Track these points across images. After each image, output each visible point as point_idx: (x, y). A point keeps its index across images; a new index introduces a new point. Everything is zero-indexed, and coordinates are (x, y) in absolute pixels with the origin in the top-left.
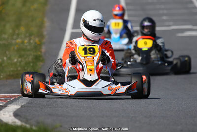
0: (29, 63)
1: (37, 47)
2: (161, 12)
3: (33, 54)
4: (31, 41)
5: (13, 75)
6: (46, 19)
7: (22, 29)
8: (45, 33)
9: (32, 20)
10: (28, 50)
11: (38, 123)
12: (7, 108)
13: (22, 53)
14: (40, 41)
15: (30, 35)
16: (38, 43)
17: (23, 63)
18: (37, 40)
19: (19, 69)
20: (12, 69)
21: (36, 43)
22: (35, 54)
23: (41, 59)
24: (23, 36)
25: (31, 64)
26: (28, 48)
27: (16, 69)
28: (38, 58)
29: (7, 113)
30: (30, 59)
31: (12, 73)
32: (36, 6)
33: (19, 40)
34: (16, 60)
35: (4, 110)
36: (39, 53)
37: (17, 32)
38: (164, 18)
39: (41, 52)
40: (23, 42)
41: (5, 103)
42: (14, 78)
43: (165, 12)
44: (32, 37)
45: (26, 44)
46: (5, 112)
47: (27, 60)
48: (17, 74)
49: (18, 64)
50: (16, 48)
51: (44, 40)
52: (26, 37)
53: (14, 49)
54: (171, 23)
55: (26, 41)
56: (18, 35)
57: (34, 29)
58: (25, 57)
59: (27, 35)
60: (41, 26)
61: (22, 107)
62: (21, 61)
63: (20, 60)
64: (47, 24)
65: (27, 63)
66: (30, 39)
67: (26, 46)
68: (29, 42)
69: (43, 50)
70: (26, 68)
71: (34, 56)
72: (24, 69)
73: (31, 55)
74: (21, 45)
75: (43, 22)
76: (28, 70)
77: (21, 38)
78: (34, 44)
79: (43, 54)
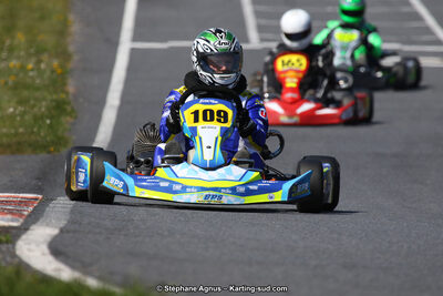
0: (42, 117)
1: (58, 82)
3: (49, 97)
4: (43, 66)
5: (9, 146)
6: (71, 17)
7: (20, 38)
8: (71, 48)
9: (42, 18)
10: (38, 89)
12: (29, 232)
13: (25, 93)
14: (61, 66)
15: (39, 52)
16: (59, 71)
17: (28, 118)
18: (55, 63)
19: (21, 130)
20: (4, 130)
21: (53, 71)
22: (55, 97)
23: (69, 108)
24: (22, 53)
25: (48, 122)
26: (38, 81)
27: (13, 131)
28: (60, 108)
29: (33, 247)
30: (43, 109)
31: (5, 140)
33: (14, 63)
34: (11, 110)
35: (24, 237)
36: (63, 96)
37: (8, 42)
39: (67, 93)
40: (23, 68)
41: (21, 220)
42: (13, 153)
44: (45, 57)
45: (31, 74)
46: (29, 244)
47: (36, 110)
48: (19, 143)
49: (18, 118)
50: (11, 81)
51: (71, 65)
52: (29, 55)
53: (6, 83)
55: (30, 66)
56: (11, 50)
57: (47, 39)
58: (32, 102)
59: (32, 50)
60: (62, 32)
62: (25, 113)
63: (20, 109)
64: (75, 28)
65: (38, 119)
66: (39, 62)
67: (32, 77)
68: (37, 68)
69: (71, 89)
70: (35, 130)
71: (52, 101)
72: (33, 132)
73: (44, 99)
74: (21, 75)
75: (65, 23)
76: (42, 134)
77: (18, 58)
78: (48, 73)
79: (71, 97)
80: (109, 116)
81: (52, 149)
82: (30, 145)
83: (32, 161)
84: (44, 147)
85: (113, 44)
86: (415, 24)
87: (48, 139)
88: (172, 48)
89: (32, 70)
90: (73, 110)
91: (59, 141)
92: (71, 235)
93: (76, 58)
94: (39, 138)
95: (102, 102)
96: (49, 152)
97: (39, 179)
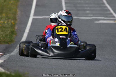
0: (8, 35)
2: (86, 8)
3: (10, 30)
4: (9, 22)
6: (18, 10)
7: (4, 15)
8: (17, 18)
9: (10, 10)
10: (7, 28)
11: (15, 71)
13: (4, 29)
14: (14, 22)
15: (8, 19)
16: (13, 24)
17: (4, 35)
18: (13, 22)
19: (2, 38)
21: (12, 24)
22: (12, 30)
23: (15, 33)
24: (4, 19)
25: (9, 36)
26: (7, 26)
28: (13, 33)
30: (8, 33)
32: (12, 2)
33: (2, 22)
36: (14, 30)
38: (88, 12)
39: (15, 29)
40: (4, 23)
43: (88, 8)
44: (10, 20)
45: (6, 24)
47: (6, 33)
49: (1, 35)
51: (17, 22)
52: (6, 20)
54: (92, 15)
55: (6, 22)
56: (1, 18)
57: (11, 16)
58: (5, 31)
59: (7, 18)
60: (15, 14)
61: (4, 61)
62: (3, 34)
63: (2, 33)
64: (19, 13)
65: (6, 35)
66: (8, 21)
67: (6, 25)
68: (8, 23)
69: (16, 28)
70: (6, 38)
71: (10, 31)
72: (5, 39)
73: (9, 30)
74: (3, 25)
75: (16, 12)
76: (7, 39)
77: (3, 20)
78: (10, 24)
79: (16, 30)
80: (25, 35)
81: (9, 43)
82: (3, 42)
83: (3, 46)
84: (7, 42)
85: (28, 17)
86: (108, 12)
87: (9, 40)
88: (43, 18)
89: (6, 23)
90: (16, 33)
91: (11, 41)
92: (7, 62)
93: (18, 20)
94: (6, 40)
95: (24, 31)
96: (9, 44)
97: (5, 50)
